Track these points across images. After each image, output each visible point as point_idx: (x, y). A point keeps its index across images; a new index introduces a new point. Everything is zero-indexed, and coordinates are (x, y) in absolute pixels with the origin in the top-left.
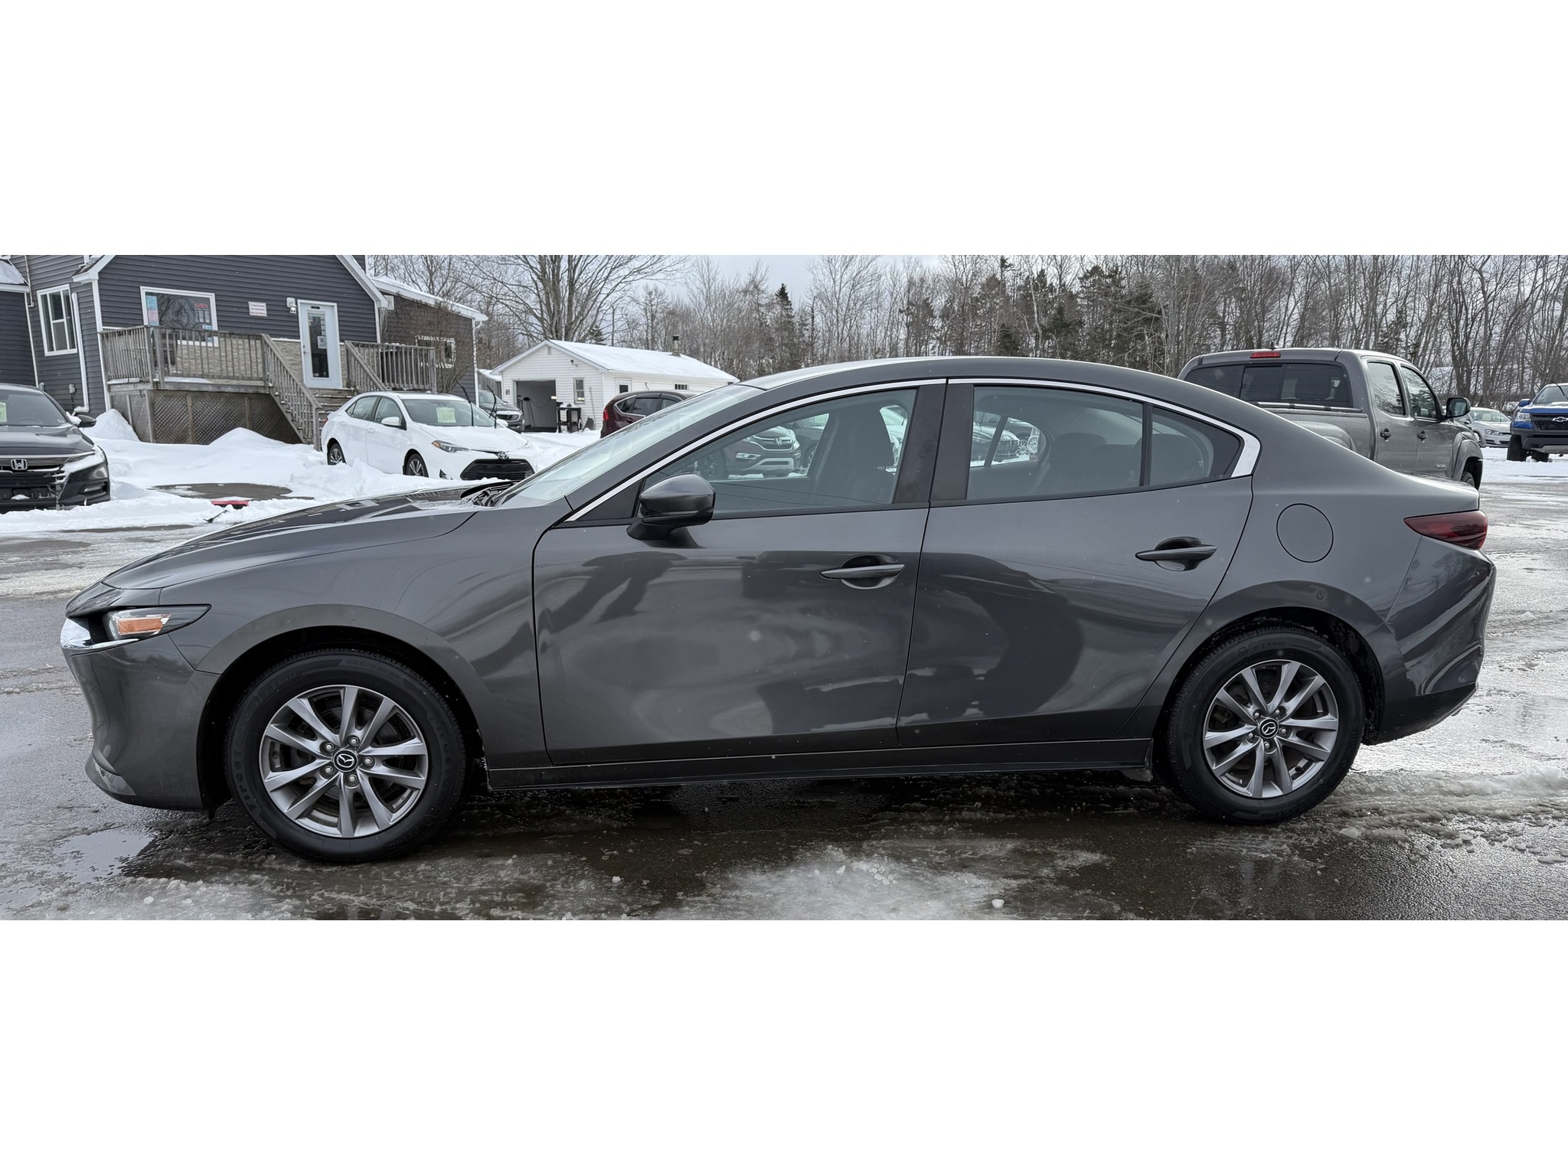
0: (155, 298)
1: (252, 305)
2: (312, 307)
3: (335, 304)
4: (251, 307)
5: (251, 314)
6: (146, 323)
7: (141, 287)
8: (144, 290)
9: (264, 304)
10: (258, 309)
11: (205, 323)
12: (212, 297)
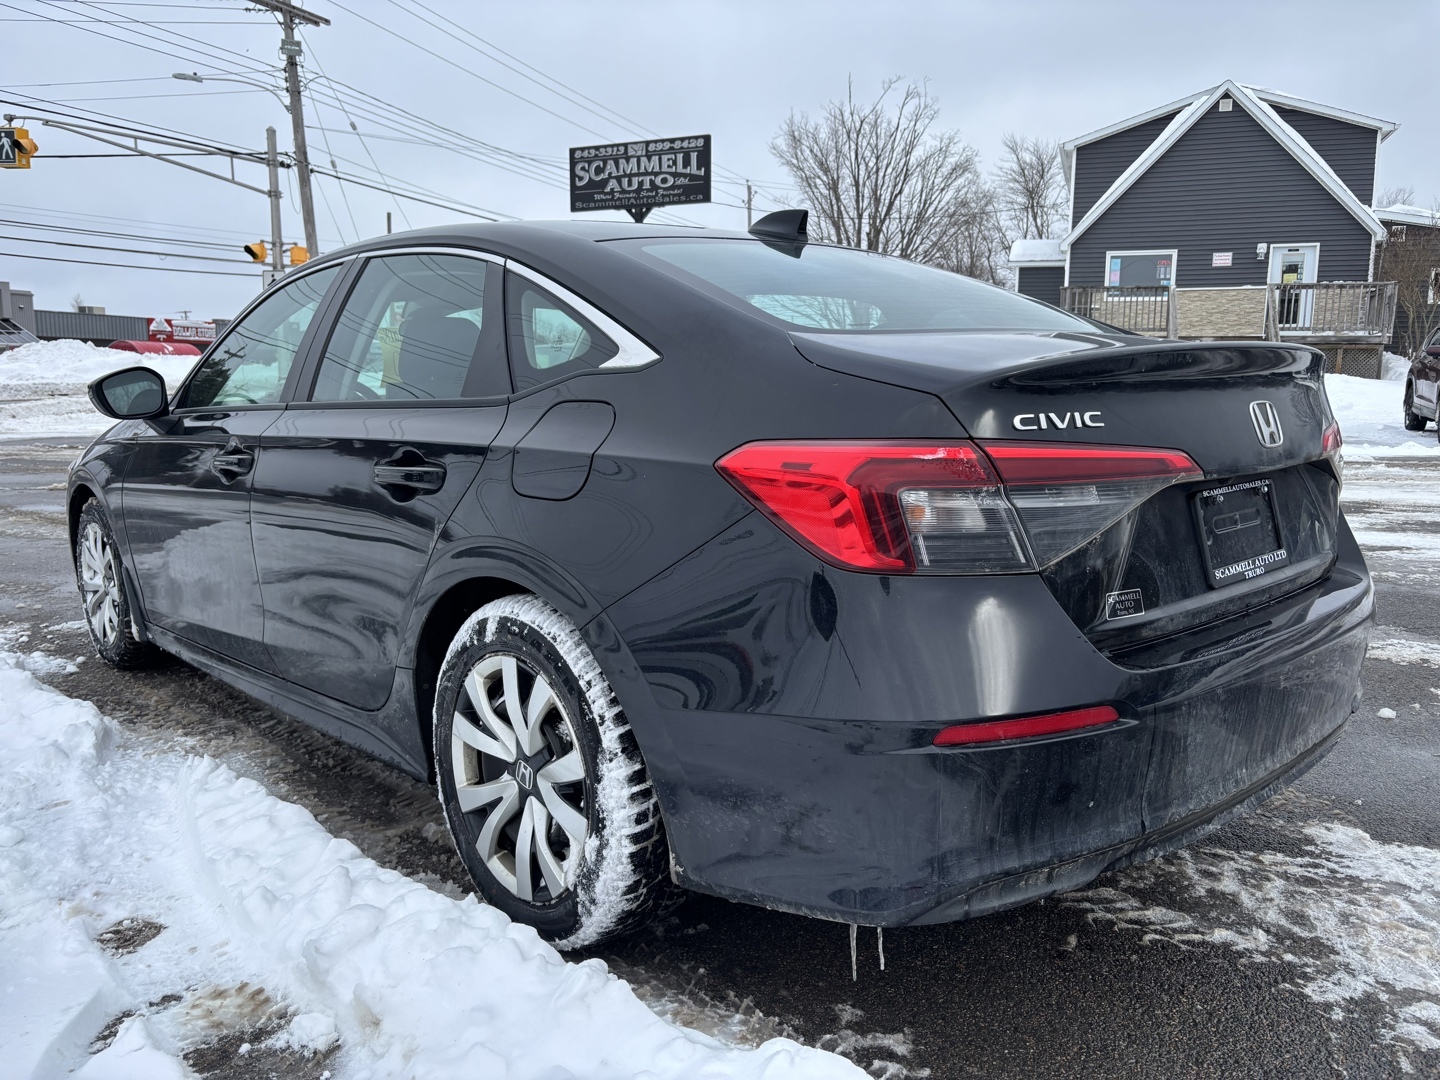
0: (1119, 260)
1: (1216, 256)
2: (1290, 250)
3: (1318, 244)
4: (1214, 258)
5: (1214, 265)
6: (1107, 284)
7: (1107, 252)
8: (1109, 254)
9: (1230, 254)
10: (1222, 259)
11: (1165, 279)
12: (1174, 253)
